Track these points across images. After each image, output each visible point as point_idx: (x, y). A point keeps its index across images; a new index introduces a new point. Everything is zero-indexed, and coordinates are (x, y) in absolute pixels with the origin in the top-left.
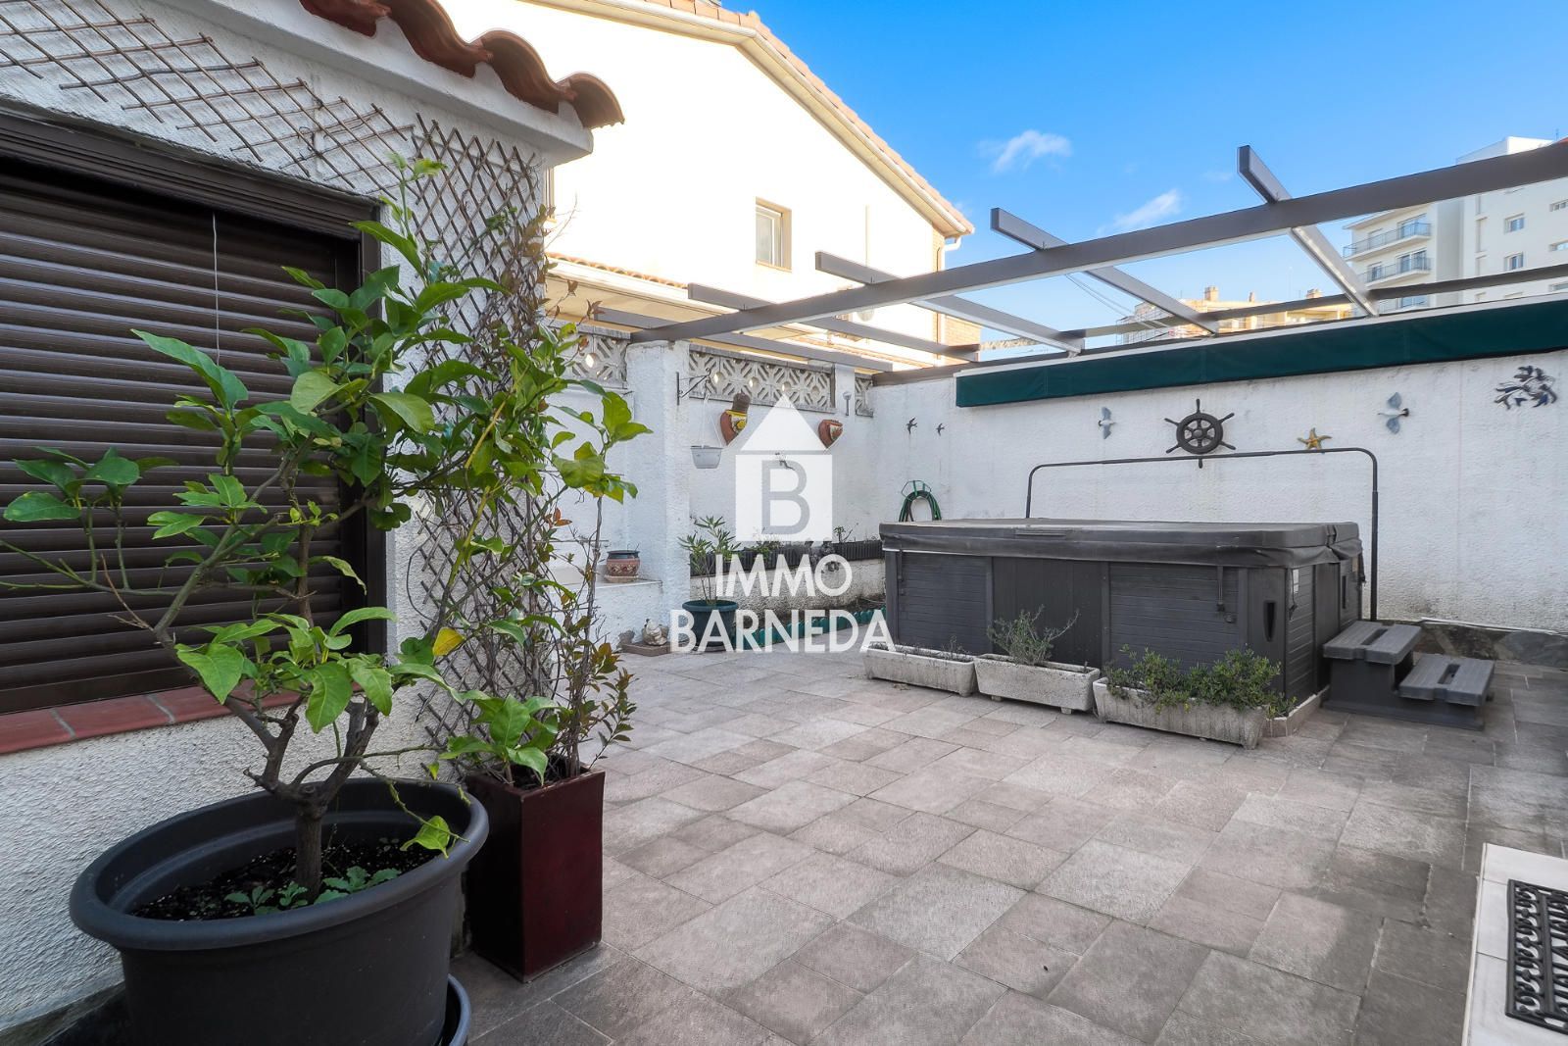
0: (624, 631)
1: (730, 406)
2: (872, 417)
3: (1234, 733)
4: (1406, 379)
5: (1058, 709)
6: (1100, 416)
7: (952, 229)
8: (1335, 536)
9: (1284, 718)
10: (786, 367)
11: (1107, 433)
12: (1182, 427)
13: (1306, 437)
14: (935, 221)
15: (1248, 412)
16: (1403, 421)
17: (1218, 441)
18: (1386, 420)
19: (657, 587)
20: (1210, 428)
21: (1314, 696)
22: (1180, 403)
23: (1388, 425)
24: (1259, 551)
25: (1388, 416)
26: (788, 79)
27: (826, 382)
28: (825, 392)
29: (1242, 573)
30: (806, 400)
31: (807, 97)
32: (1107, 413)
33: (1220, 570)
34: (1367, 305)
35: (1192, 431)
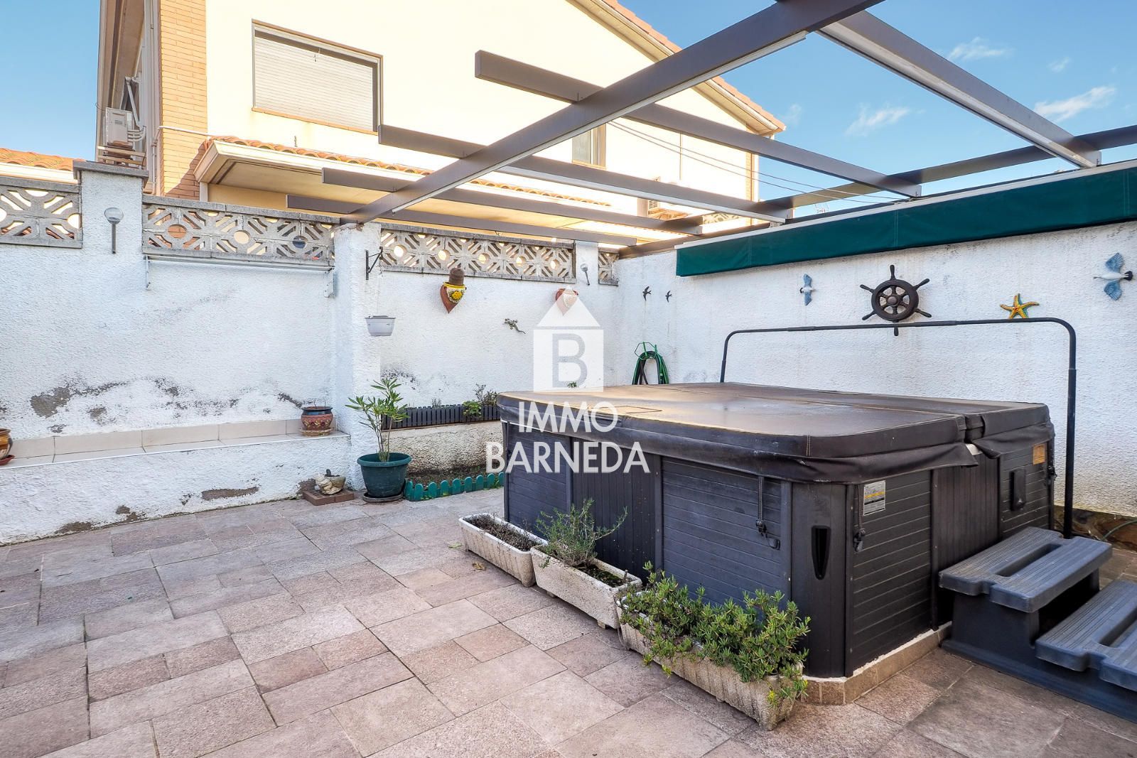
0: (305, 478)
1: (447, 279)
2: (617, 286)
3: (747, 703)
4: (1129, 238)
5: (595, 621)
6: (802, 283)
7: (765, 128)
8: (983, 428)
9: (842, 680)
10: (520, 244)
11: (808, 301)
12: (878, 294)
13: (1010, 304)
14: (749, 122)
15: (946, 278)
16: (1125, 286)
17: (913, 308)
18: (1105, 285)
19: (345, 440)
20: (904, 295)
21: (931, 632)
22: (875, 270)
23: (1106, 290)
24: (802, 462)
25: (1105, 279)
26: (601, 13)
27: (567, 256)
28: (567, 265)
29: (785, 488)
30: (543, 272)
31: (620, 27)
32: (808, 281)
33: (761, 479)
34: (1076, 157)
35: (887, 298)
